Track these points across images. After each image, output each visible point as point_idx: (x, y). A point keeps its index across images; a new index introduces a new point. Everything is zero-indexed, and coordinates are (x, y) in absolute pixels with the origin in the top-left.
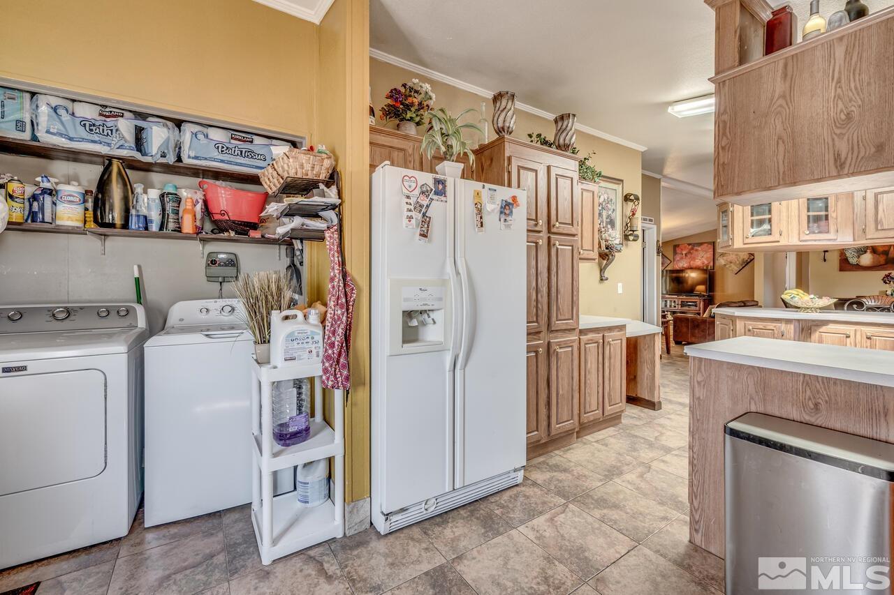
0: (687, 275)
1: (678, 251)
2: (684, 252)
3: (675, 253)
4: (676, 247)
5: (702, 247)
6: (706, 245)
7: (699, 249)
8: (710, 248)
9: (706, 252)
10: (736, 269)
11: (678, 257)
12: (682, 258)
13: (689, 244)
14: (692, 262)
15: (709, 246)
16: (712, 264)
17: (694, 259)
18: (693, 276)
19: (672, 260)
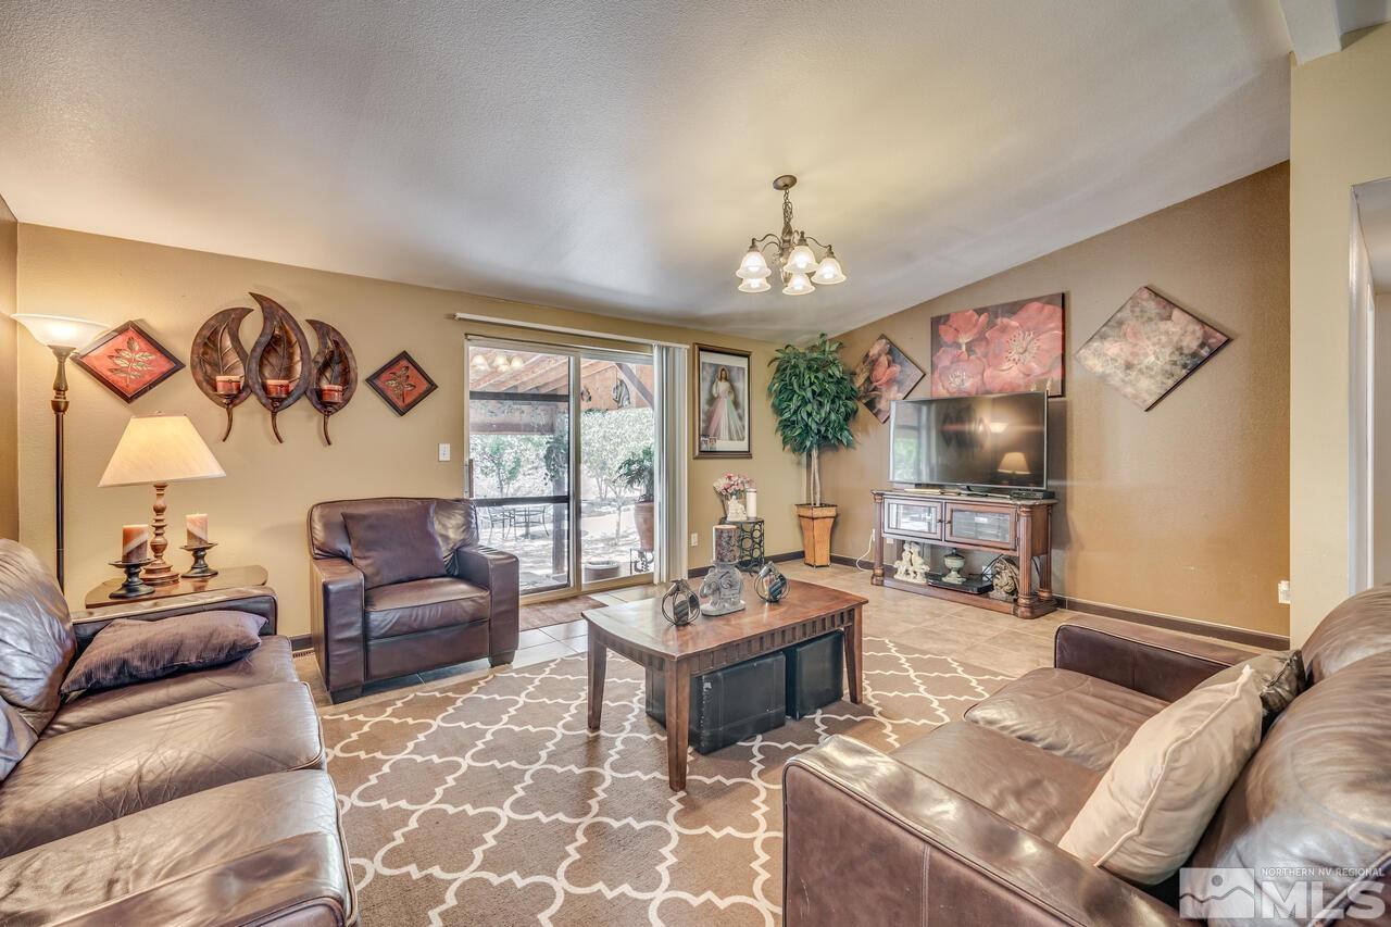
0: (981, 428)
1: (946, 334)
2: (964, 339)
3: (936, 342)
4: (937, 323)
5: (1023, 314)
6: (1036, 305)
7: (1014, 323)
8: (1050, 317)
9: (1038, 332)
10: (1148, 387)
11: (944, 360)
12: (956, 360)
13: (980, 312)
14: (988, 373)
15: (1049, 308)
16: (1057, 375)
17: (995, 360)
18: (994, 427)
19: (928, 370)
